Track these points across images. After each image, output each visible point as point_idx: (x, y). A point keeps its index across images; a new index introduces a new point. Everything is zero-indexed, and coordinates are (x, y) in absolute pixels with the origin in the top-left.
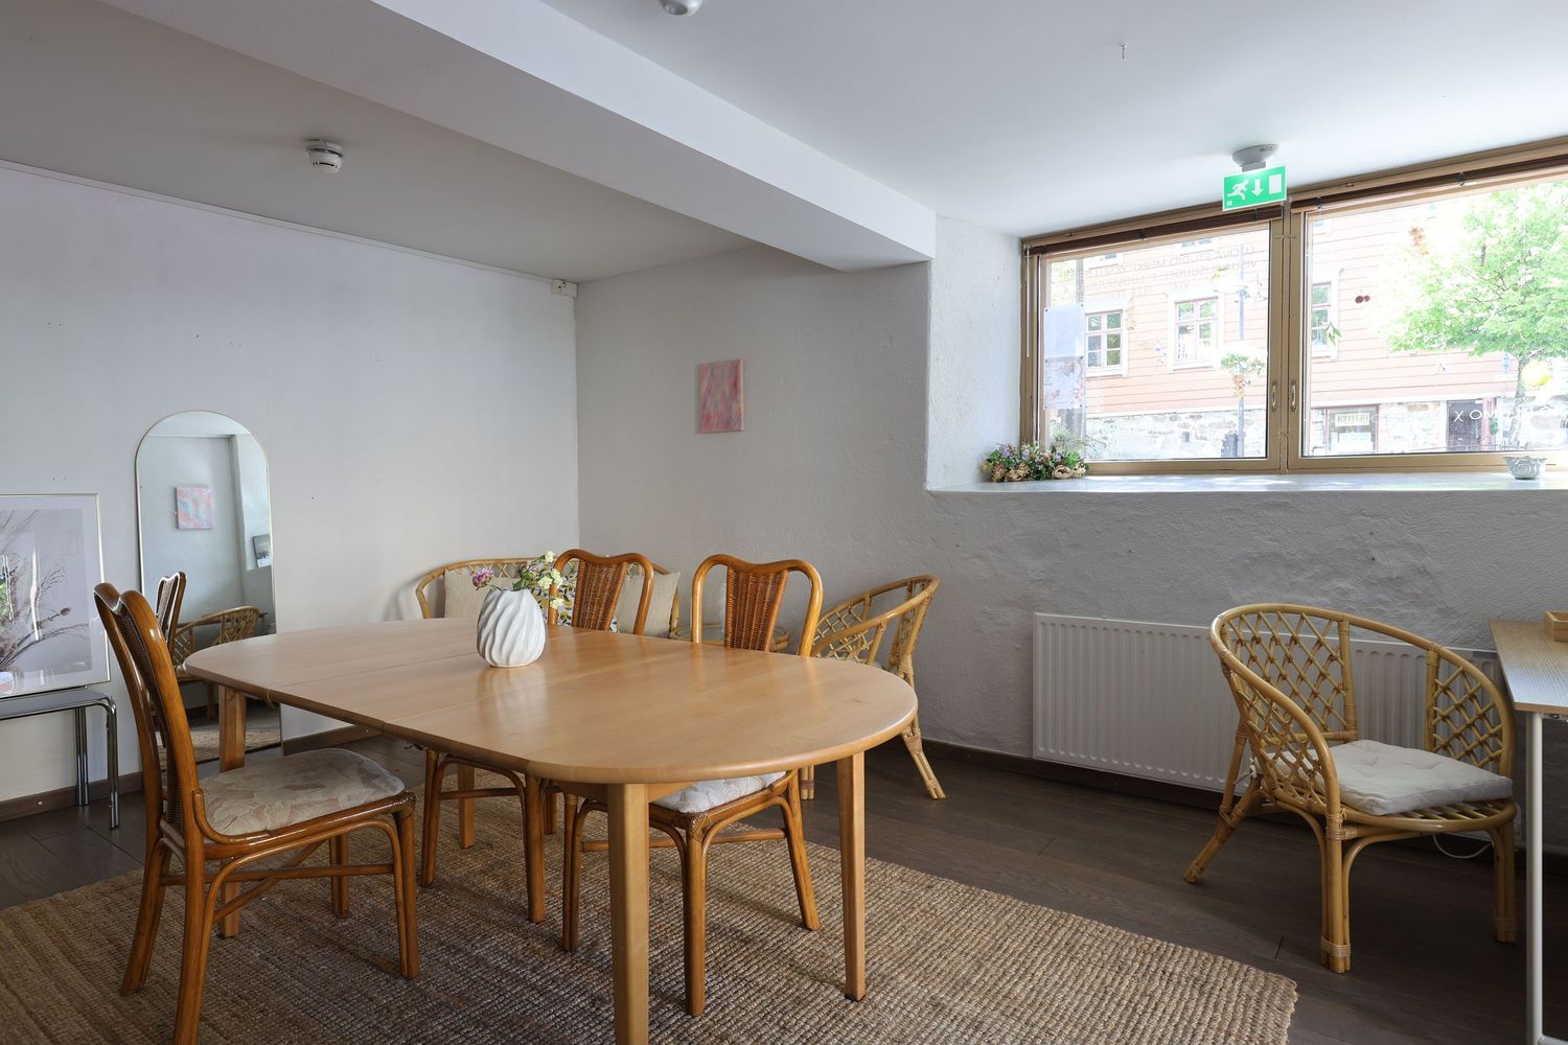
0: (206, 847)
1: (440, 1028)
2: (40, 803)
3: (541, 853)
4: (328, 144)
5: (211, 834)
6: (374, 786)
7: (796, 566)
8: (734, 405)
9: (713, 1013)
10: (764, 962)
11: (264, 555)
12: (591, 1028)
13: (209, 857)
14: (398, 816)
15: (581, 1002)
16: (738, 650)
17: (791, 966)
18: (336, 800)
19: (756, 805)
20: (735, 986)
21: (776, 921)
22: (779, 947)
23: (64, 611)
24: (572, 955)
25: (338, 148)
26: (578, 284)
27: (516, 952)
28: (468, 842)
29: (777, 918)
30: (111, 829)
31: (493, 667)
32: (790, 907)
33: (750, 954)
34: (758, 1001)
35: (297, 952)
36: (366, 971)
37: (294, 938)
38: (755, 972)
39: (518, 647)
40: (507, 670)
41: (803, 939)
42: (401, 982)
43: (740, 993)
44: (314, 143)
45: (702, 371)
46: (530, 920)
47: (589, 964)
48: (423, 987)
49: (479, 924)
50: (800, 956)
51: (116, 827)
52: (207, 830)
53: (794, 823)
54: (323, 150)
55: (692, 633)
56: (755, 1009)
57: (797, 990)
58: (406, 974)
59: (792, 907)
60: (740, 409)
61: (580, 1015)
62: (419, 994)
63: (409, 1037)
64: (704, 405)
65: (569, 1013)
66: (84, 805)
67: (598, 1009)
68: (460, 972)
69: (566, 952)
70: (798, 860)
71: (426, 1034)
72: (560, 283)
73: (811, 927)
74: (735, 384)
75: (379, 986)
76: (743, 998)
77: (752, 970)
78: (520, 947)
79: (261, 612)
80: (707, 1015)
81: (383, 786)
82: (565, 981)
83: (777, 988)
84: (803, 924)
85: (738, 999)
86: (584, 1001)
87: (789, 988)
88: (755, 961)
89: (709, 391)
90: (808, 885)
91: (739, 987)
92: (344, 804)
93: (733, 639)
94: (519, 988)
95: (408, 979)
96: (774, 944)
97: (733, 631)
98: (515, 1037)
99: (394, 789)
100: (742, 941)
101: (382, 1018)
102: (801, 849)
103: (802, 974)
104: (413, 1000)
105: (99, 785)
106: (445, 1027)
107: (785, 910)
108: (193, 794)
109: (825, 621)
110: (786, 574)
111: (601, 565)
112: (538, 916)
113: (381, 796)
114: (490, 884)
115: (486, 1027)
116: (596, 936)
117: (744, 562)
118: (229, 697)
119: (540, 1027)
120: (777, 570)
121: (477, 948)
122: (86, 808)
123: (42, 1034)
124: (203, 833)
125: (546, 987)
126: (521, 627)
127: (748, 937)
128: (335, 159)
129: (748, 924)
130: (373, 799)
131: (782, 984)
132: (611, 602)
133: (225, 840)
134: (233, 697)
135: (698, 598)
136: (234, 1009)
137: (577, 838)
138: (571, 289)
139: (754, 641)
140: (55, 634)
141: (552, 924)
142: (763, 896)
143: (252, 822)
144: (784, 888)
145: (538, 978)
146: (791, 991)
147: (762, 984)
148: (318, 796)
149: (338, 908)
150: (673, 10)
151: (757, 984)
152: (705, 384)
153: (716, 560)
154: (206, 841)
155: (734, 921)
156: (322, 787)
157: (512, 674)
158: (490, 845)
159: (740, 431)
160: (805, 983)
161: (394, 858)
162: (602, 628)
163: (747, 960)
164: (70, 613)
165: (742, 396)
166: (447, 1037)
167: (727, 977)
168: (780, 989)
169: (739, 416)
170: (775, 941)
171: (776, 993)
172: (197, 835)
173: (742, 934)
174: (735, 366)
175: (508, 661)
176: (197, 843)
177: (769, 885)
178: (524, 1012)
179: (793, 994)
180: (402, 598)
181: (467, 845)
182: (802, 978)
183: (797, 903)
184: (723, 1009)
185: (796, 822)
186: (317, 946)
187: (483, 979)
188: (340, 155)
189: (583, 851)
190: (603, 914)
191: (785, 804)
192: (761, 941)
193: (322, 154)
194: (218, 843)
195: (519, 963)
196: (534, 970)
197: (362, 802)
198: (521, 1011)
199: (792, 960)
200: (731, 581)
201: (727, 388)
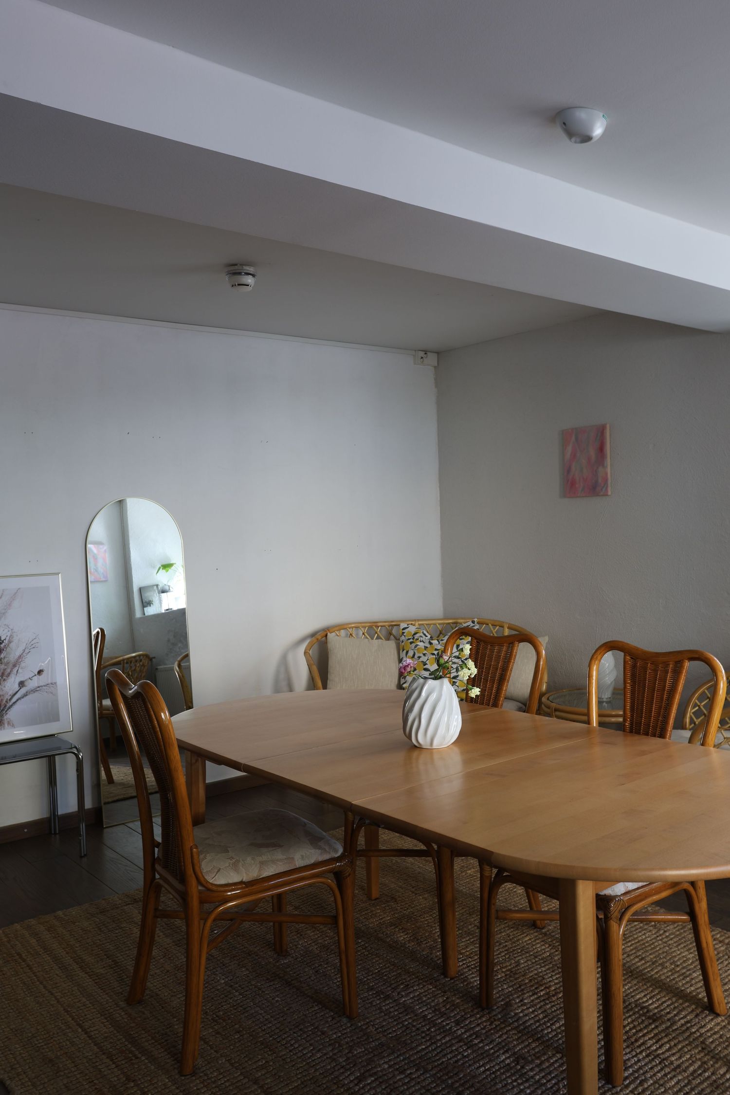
0: (200, 892)
1: (386, 1066)
2: (26, 830)
3: (454, 915)
4: (245, 267)
5: (204, 883)
6: (320, 848)
7: (696, 656)
8: (601, 469)
9: (632, 1086)
10: (676, 1041)
11: (149, 603)
12: (519, 1084)
13: (202, 902)
14: (338, 876)
15: (506, 1058)
16: (637, 737)
17: (703, 1049)
18: (293, 858)
19: (665, 890)
20: (650, 1062)
21: (681, 1001)
22: (688, 1029)
23: (40, 672)
24: (489, 1013)
25: (251, 270)
26: (438, 353)
27: (438, 1004)
28: (375, 894)
29: (680, 998)
30: (81, 857)
31: (417, 748)
32: (692, 989)
33: (660, 1032)
34: (675, 1080)
35: (253, 983)
36: (313, 1007)
37: (247, 969)
38: (668, 1050)
39: (441, 731)
40: (430, 751)
41: (711, 1024)
42: (345, 1020)
43: (656, 1070)
44: (232, 268)
45: (566, 436)
46: (445, 973)
47: (507, 1024)
48: (364, 1027)
49: (400, 974)
50: (711, 1040)
51: (85, 855)
52: (202, 879)
53: (700, 908)
54: (240, 274)
55: (588, 714)
56: (673, 1086)
57: (713, 1074)
58: (348, 1014)
59: (696, 987)
60: (607, 474)
61: (508, 1071)
62: (362, 1033)
63: (362, 1071)
64: (569, 471)
65: (497, 1068)
66: (55, 834)
67: (523, 1067)
68: (392, 1017)
69: (483, 1010)
70: (704, 945)
71: (375, 1070)
72: (422, 354)
73: (718, 1012)
74: (601, 449)
75: (327, 1022)
76: (659, 1075)
77: (664, 1049)
78: (441, 1000)
79: (151, 656)
80: (627, 1086)
81: (327, 848)
82: (487, 1037)
83: (691, 1069)
84: (710, 1007)
85: (654, 1075)
86: (509, 1058)
87: (705, 1071)
88: (666, 1040)
89: (574, 456)
90: (714, 969)
91: (654, 1063)
92: (299, 863)
93: (631, 724)
94: (447, 1039)
95: (350, 1018)
96: (682, 1025)
97: (632, 716)
98: (453, 1083)
99: (336, 851)
100: (649, 1018)
101: (336, 1051)
102: (707, 935)
103: (716, 1058)
104: (358, 1038)
105: (68, 817)
106: (390, 1067)
107: (688, 991)
108: (191, 850)
109: (704, 692)
110: (687, 664)
111: (493, 645)
112: (452, 971)
113: (326, 857)
114: (402, 937)
115: (426, 1071)
116: (508, 997)
117: (642, 650)
118: (194, 761)
119: (474, 1077)
120: (677, 659)
121: (402, 996)
122: (58, 836)
123: (80, 1030)
124: (199, 882)
125: (471, 1041)
126: (443, 712)
127: (654, 1014)
128: (250, 280)
129: (654, 1002)
130: (321, 859)
131: (696, 1065)
132: (504, 679)
133: (214, 888)
134: (197, 761)
135: (594, 681)
136: (216, 1027)
137: (493, 906)
138: (432, 359)
139: (655, 728)
140: (34, 691)
141: (465, 981)
142: (664, 974)
143: (232, 874)
144: (684, 968)
145: (463, 1031)
146: (707, 1074)
147: (676, 1063)
148: (279, 855)
149: (280, 949)
150: (578, 140)
151: (672, 1063)
152: (569, 449)
153: (611, 646)
154: (200, 888)
155: (638, 997)
156: (280, 846)
157: (436, 756)
158: (394, 899)
159: (607, 495)
160: (720, 1068)
161: (337, 912)
162: (495, 705)
163: (657, 1038)
164: (44, 674)
165: (608, 461)
166: (394, 1076)
167: (641, 1052)
168: (695, 1071)
169: (606, 480)
170: (682, 1021)
171: (692, 1074)
172: (194, 882)
173: (648, 1011)
174: (601, 431)
175: (432, 743)
176: (194, 889)
177: (668, 964)
178: (456, 1062)
179: (709, 1077)
180: (290, 657)
181: (373, 898)
182: (716, 1062)
183: (701, 984)
184: (641, 1083)
185: (702, 906)
186: (268, 979)
187: (414, 1026)
188: (253, 275)
189: (497, 918)
190: (511, 977)
191: (691, 889)
192: (668, 1020)
193: (239, 276)
194: (209, 890)
195: (443, 1014)
196: (457, 1023)
197: (312, 861)
198: (454, 1060)
199: (703, 1042)
200: (628, 667)
201: (592, 453)
